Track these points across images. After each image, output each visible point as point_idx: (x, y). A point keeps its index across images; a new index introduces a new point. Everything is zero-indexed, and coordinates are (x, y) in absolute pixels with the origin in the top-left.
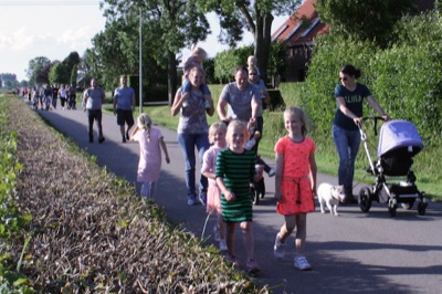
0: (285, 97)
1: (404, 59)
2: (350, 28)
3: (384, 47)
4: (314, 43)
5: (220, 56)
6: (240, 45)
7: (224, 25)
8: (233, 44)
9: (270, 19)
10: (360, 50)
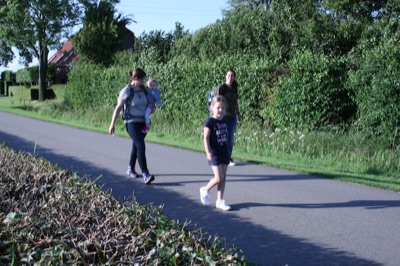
0: (56, 92)
1: (118, 72)
2: (90, 57)
3: (107, 67)
4: (70, 65)
5: (19, 71)
6: (31, 65)
7: (21, 55)
8: (27, 65)
9: (47, 52)
10: (95, 69)
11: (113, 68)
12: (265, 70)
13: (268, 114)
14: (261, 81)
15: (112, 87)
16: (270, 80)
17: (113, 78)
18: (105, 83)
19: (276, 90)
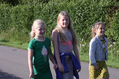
11: (17, 6)
12: (108, 7)
13: (110, 33)
14: (105, 13)
15: (17, 18)
16: (111, 12)
17: (17, 13)
18: (12, 16)
19: (114, 19)
